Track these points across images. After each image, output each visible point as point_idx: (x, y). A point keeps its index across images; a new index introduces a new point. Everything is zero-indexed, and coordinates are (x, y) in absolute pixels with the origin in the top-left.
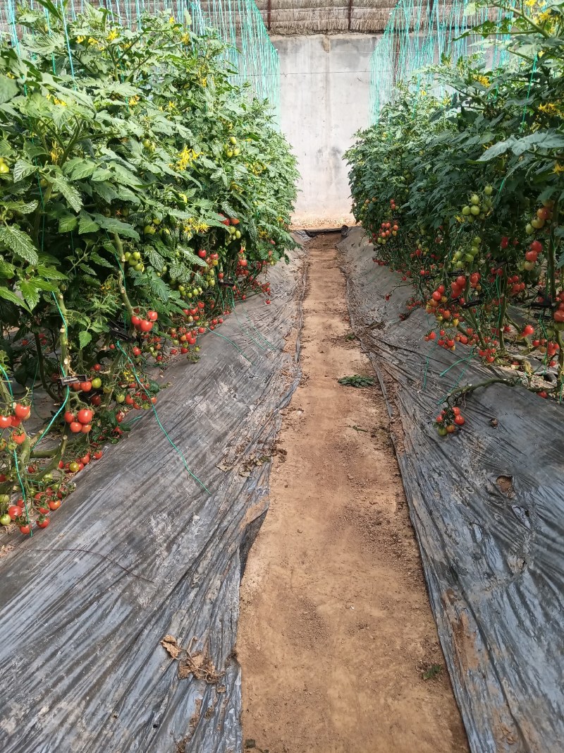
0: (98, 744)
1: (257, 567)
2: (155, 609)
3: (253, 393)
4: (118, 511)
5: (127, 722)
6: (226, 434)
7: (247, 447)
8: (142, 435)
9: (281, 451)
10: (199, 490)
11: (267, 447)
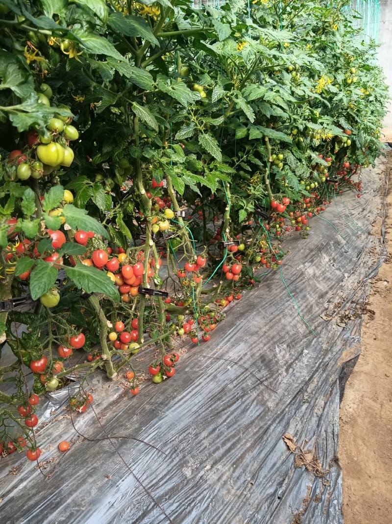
0: (240, 500)
1: (353, 397)
2: (279, 412)
3: (347, 264)
4: (255, 338)
5: (260, 490)
6: (327, 293)
7: (343, 305)
8: (269, 286)
9: (370, 311)
10: (308, 331)
11: (358, 306)
